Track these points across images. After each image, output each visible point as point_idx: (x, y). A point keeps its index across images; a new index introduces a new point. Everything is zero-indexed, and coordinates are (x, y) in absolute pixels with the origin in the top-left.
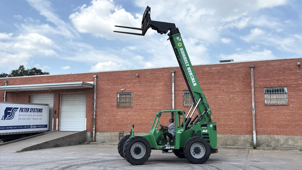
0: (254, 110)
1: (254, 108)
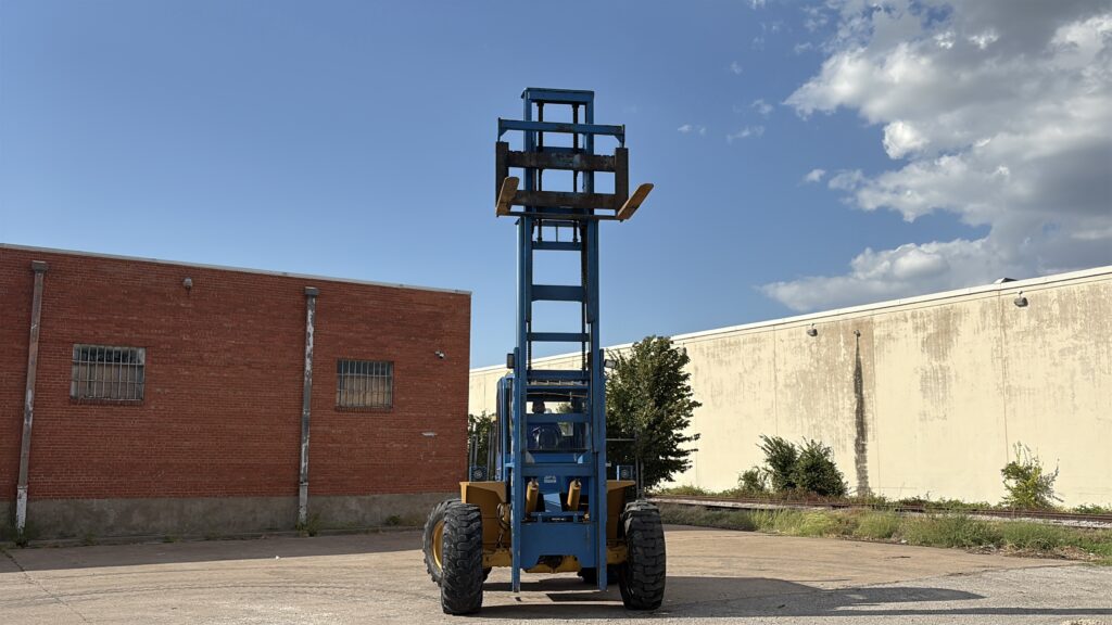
0: (29, 415)
1: (31, 409)
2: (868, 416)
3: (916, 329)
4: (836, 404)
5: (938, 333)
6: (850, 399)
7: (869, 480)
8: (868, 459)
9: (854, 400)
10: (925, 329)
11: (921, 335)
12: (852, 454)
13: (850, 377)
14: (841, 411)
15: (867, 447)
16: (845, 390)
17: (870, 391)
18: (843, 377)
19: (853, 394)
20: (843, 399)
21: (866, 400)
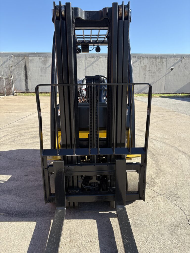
2: (28, 75)
3: (39, 59)
4: (20, 72)
5: (44, 60)
6: (23, 71)
7: (28, 88)
8: (28, 84)
9: (25, 72)
10: (41, 59)
11: (41, 60)
12: (24, 83)
13: (23, 67)
14: (21, 74)
15: (28, 81)
16: (22, 70)
17: (29, 70)
18: (22, 67)
19: (24, 71)
20: (22, 71)
21: (27, 72)
